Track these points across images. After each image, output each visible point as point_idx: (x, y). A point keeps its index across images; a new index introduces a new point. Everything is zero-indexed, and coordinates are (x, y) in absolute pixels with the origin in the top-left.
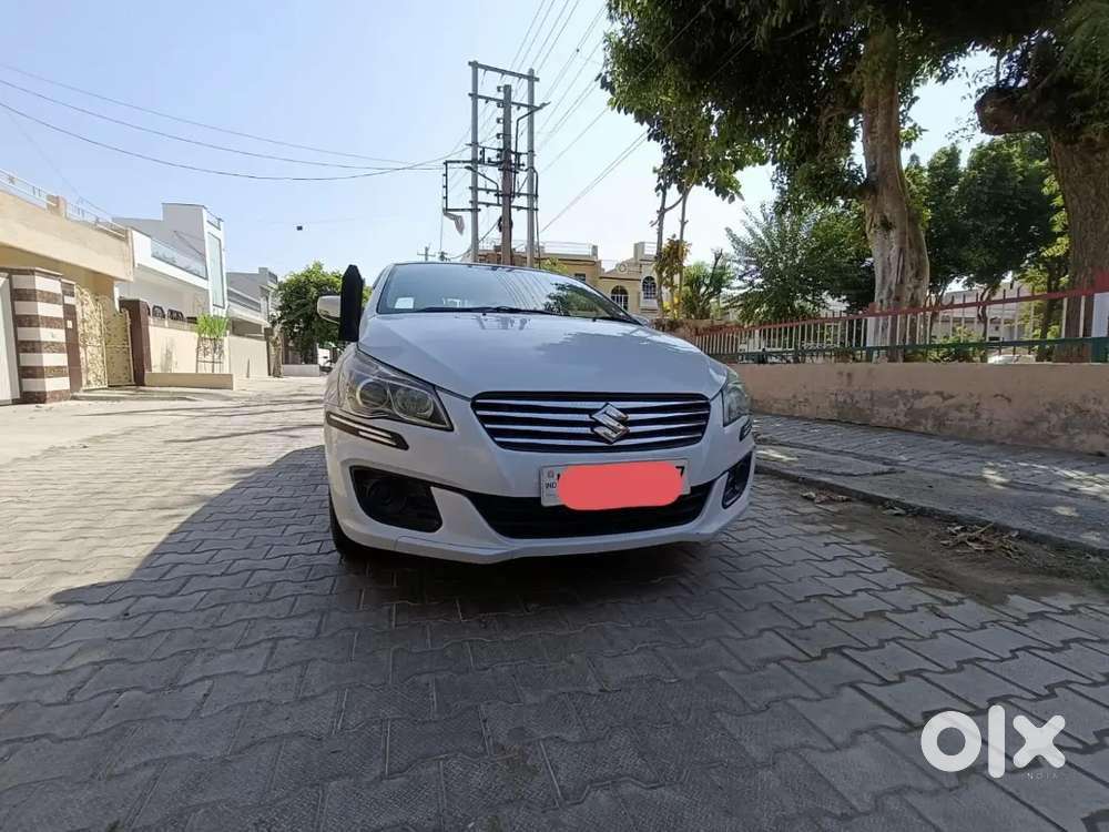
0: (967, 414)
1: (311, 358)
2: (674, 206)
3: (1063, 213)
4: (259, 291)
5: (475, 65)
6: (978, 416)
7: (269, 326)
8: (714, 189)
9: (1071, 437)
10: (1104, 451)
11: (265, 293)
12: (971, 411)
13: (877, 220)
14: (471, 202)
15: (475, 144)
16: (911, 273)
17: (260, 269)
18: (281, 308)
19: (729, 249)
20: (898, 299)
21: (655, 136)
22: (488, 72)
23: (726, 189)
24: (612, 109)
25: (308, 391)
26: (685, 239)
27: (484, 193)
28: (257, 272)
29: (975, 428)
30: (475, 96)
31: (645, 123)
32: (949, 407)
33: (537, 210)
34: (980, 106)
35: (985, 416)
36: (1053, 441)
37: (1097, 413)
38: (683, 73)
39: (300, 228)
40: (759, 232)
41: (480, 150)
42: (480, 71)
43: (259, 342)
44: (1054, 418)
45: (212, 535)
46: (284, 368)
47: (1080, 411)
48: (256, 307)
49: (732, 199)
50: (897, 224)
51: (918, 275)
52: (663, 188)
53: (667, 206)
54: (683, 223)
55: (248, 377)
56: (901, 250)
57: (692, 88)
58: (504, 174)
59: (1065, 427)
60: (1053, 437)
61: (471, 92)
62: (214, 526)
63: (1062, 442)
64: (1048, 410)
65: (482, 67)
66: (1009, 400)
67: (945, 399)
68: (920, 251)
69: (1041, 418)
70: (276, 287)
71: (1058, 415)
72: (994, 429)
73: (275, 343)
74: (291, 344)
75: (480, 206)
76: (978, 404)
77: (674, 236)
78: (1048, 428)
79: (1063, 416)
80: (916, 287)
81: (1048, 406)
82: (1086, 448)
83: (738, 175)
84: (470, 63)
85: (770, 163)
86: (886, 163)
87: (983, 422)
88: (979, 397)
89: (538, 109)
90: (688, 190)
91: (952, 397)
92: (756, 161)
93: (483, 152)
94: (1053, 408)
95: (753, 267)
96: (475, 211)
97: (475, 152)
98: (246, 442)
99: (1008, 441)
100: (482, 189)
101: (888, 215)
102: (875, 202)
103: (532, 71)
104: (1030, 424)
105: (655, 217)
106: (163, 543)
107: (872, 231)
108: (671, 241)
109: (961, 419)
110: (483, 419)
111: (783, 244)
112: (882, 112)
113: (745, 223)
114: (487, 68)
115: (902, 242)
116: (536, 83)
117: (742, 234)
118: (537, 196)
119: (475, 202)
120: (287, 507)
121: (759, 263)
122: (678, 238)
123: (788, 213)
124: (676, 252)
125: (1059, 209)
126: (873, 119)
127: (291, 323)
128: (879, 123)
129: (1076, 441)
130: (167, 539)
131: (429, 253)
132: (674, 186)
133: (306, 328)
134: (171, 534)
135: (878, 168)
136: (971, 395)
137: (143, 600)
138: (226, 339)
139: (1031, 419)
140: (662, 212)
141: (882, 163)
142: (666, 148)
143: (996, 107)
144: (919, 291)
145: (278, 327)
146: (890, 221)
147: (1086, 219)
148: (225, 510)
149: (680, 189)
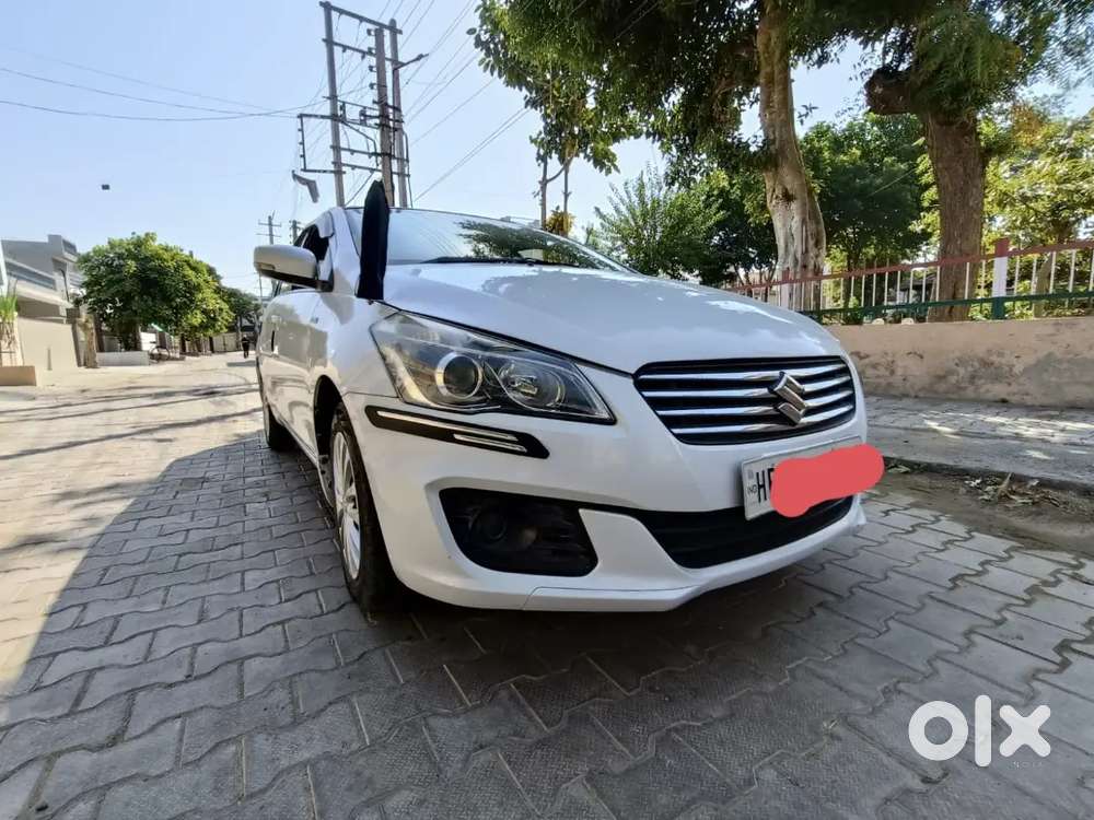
0: (882, 371)
1: (134, 345)
2: (555, 178)
3: (934, 190)
4: (51, 263)
5: (328, 8)
6: (892, 372)
7: (71, 306)
8: (592, 161)
9: (977, 388)
10: (1008, 398)
11: (60, 267)
12: (886, 369)
13: (779, 192)
14: (333, 163)
15: (333, 97)
16: (811, 243)
17: (50, 237)
18: (86, 285)
19: (597, 224)
20: (805, 267)
21: (531, 103)
22: (343, 16)
23: (603, 161)
24: (485, 71)
25: (141, 382)
26: (569, 211)
27: (348, 153)
28: (46, 240)
29: (889, 384)
30: (330, 42)
31: (524, 89)
32: (867, 365)
33: (409, 176)
34: (870, 86)
35: (899, 372)
36: (962, 393)
37: (1001, 364)
38: (588, 29)
39: (106, 187)
40: (623, 209)
41: (339, 104)
42: (334, 14)
43: (59, 325)
44: (961, 371)
45: (125, 606)
46: (100, 356)
47: (986, 364)
48: (49, 283)
49: (609, 171)
50: (798, 196)
51: (817, 244)
52: (543, 159)
53: (548, 177)
54: (566, 195)
55: (50, 368)
56: (803, 222)
57: (597, 45)
58: (383, 130)
59: (973, 378)
60: (960, 388)
61: (324, 37)
62: (120, 588)
63: (970, 393)
64: (957, 365)
65: (337, 9)
66: (922, 357)
67: (861, 358)
68: (818, 223)
69: (951, 372)
70: (75, 259)
71: (966, 368)
72: (908, 384)
73: (84, 327)
74: (104, 327)
75: (344, 169)
76: (893, 362)
77: (558, 208)
78: (957, 381)
79: (970, 369)
80: (817, 256)
81: (957, 361)
82: (990, 396)
83: (614, 148)
84: (321, 4)
85: (644, 136)
86: (785, 137)
87: (897, 379)
88: (894, 356)
89: (403, 65)
90: (569, 162)
91: (867, 356)
92: (631, 134)
93: (343, 108)
94: (961, 362)
95: (619, 243)
96: (338, 173)
97: (334, 106)
98: (98, 454)
99: (921, 394)
100: (345, 149)
101: (789, 187)
102: (776, 173)
103: (393, 22)
104: (941, 378)
105: (538, 187)
106: (43, 634)
107: (774, 202)
108: (555, 213)
109: (878, 377)
110: (655, 404)
111: (645, 222)
112: (778, 88)
113: (610, 199)
114: (341, 12)
115: (803, 213)
116: (399, 36)
117: (608, 210)
118: (408, 161)
119: (338, 163)
120: (220, 542)
121: (625, 239)
122: (562, 209)
123: (677, 185)
124: (561, 224)
125: (927, 187)
126: (770, 93)
127: (102, 303)
128: (776, 97)
129: (982, 390)
130: (47, 624)
131: (274, 222)
132: (555, 156)
133: (124, 308)
134: (51, 614)
135: (777, 143)
136: (886, 354)
137: (61, 762)
138: (16, 323)
139: (942, 373)
140: (544, 182)
141: (781, 137)
142: (546, 116)
143: (884, 89)
144: (819, 259)
145: (84, 308)
146: (791, 192)
147: (955, 194)
148: (122, 559)
149: (562, 159)
